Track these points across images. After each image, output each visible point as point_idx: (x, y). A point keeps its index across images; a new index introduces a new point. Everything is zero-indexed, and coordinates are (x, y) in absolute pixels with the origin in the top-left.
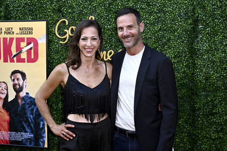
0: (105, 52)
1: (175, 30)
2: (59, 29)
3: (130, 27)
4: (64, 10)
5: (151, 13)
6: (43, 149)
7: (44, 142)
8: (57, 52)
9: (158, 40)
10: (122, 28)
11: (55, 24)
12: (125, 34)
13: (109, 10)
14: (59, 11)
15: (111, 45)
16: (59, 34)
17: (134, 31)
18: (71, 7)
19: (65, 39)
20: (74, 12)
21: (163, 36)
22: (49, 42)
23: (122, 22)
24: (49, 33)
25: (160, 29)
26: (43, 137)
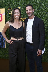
0: (23, 18)
1: (45, 11)
2: (9, 11)
3: (30, 10)
4: (10, 5)
5: (38, 6)
6: (4, 48)
7: (5, 46)
8: (8, 18)
9: (40, 14)
10: (27, 10)
11: (8, 9)
12: (28, 12)
13: (24, 5)
14: (9, 5)
15: (25, 16)
16: (9, 13)
17: (31, 11)
18: (12, 4)
19: (11, 14)
20: (13, 6)
21: (41, 13)
22: (6, 15)
23: (27, 8)
24: (6, 12)
25: (41, 11)
26: (4, 45)
